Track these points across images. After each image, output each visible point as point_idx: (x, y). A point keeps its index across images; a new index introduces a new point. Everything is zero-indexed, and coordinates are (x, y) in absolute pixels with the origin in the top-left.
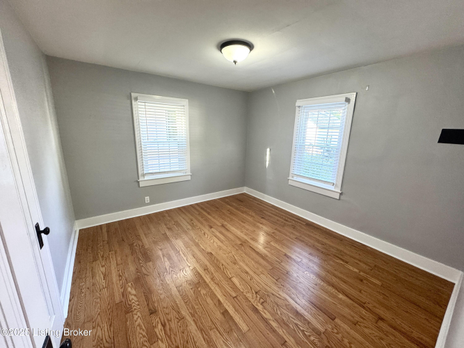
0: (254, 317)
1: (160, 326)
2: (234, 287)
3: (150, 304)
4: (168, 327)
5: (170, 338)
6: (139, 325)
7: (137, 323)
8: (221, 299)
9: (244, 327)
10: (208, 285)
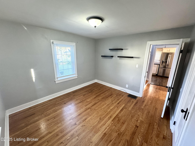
0: (120, 104)
1: (138, 122)
2: (114, 108)
3: (136, 129)
4: (136, 120)
5: (138, 118)
6: (143, 128)
7: (144, 129)
8: (120, 110)
9: (124, 105)
10: (117, 114)
